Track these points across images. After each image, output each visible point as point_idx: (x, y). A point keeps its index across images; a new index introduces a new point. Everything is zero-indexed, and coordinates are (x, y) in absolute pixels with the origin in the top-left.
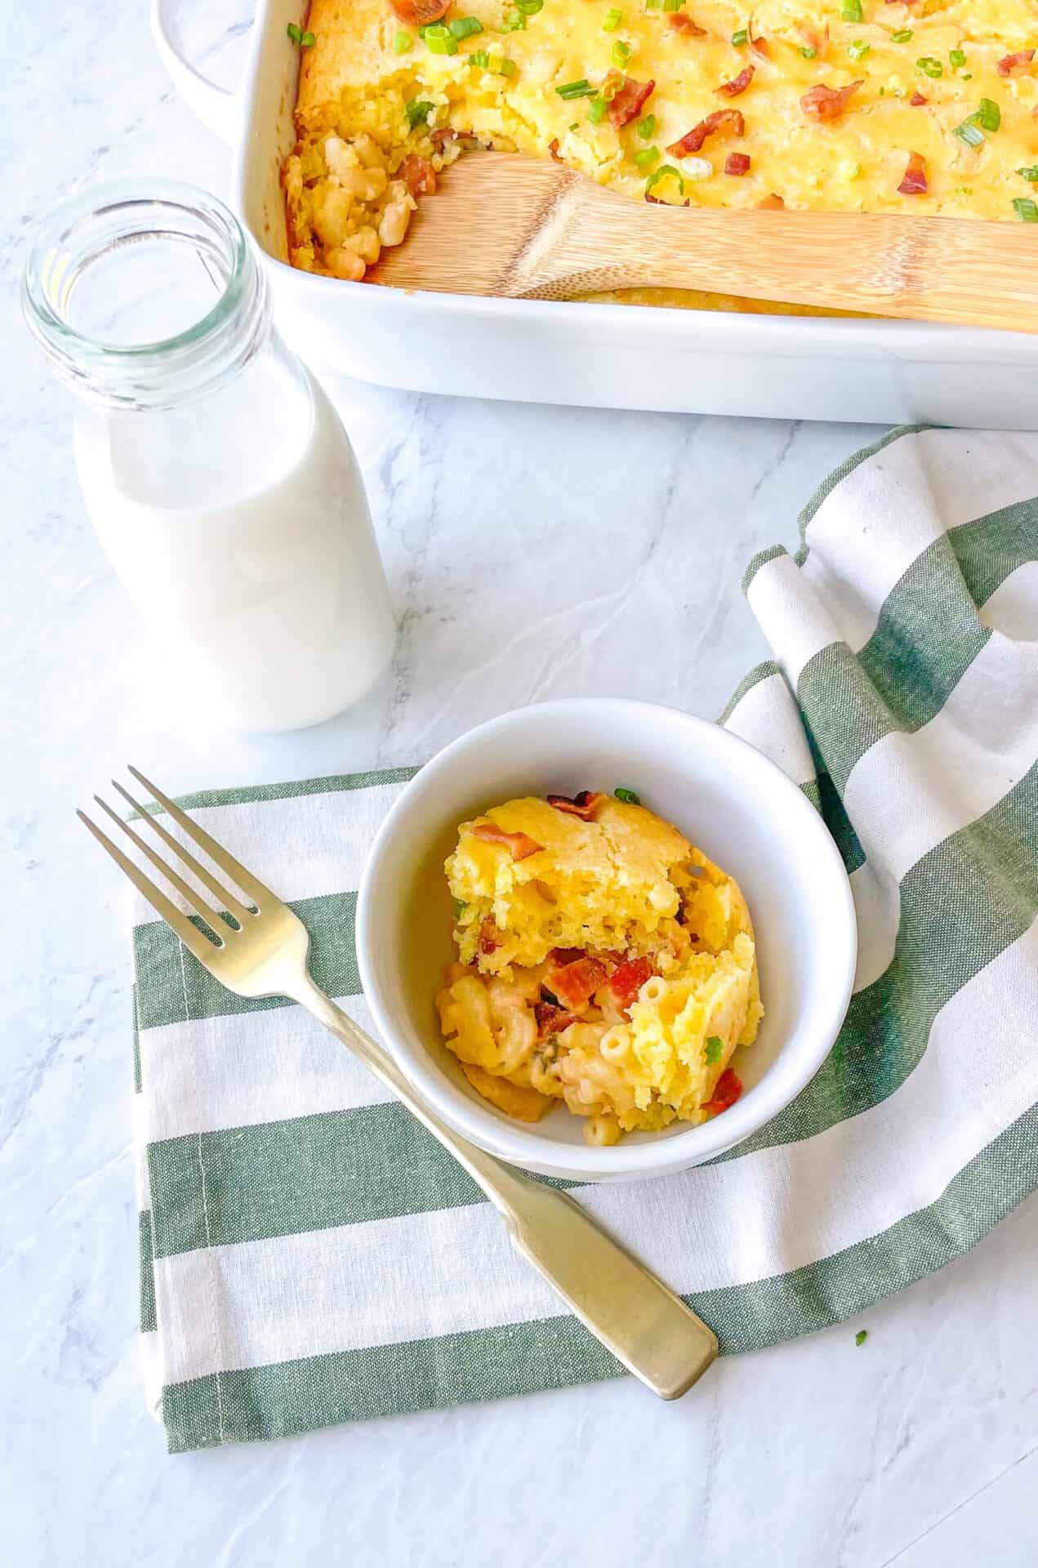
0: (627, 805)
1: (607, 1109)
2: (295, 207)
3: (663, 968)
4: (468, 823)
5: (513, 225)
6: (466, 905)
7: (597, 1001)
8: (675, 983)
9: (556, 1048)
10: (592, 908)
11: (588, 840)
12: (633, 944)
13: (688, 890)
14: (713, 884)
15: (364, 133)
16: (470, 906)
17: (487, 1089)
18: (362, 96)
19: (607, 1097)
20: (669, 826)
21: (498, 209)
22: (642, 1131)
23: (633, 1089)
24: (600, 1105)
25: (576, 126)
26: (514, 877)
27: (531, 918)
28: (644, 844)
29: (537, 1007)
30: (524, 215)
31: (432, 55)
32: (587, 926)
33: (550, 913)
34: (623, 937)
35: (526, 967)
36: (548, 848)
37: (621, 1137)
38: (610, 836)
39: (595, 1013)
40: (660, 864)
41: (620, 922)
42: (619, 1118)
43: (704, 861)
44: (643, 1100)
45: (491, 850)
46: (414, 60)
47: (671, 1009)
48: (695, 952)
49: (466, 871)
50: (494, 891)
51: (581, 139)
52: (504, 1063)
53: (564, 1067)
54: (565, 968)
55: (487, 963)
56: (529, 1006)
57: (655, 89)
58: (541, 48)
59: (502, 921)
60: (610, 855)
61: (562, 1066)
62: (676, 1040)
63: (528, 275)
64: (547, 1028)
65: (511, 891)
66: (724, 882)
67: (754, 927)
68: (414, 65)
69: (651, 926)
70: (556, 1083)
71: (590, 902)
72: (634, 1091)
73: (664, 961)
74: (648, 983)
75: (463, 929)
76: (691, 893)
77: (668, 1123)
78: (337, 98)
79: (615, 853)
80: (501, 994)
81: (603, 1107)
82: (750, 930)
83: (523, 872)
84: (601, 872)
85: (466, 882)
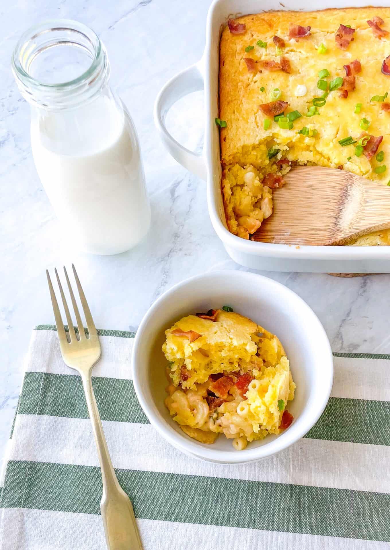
0: (229, 313)
1: (242, 435)
2: (228, 202)
3: (256, 376)
4: (168, 330)
5: (329, 202)
6: (173, 363)
7: (230, 393)
8: (262, 381)
9: (218, 414)
10: (224, 356)
11: (218, 329)
12: (242, 368)
13: (259, 342)
14: (268, 339)
15: (250, 164)
16: (175, 363)
17: (192, 435)
18: (250, 149)
19: (241, 429)
20: (247, 318)
21: (318, 194)
22: (256, 440)
23: (252, 426)
24: (239, 434)
25: (350, 158)
26: (192, 349)
27: (200, 364)
28: (240, 328)
29: (207, 399)
30: (333, 197)
31: (281, 130)
32: (223, 364)
33: (207, 361)
34: (238, 366)
35: (201, 384)
36: (203, 335)
37: (248, 445)
38: (226, 326)
39: (231, 397)
40: (246, 334)
41: (235, 360)
42: (247, 437)
43: (263, 330)
44: (256, 429)
45: (180, 339)
46: (273, 132)
47: (263, 391)
48: (266, 367)
49: (172, 349)
50: (184, 356)
51: (353, 164)
52: (198, 423)
53: (222, 420)
54: (216, 382)
55: (185, 384)
56: (204, 399)
57: (383, 140)
58: (328, 123)
59: (189, 367)
60: (228, 334)
61: (221, 421)
62: (267, 404)
63: (348, 228)
64: (213, 406)
65: (192, 355)
66: (272, 338)
67: (286, 353)
68: (273, 134)
69: (248, 360)
70: (220, 427)
71: (223, 354)
72: (253, 426)
73: (255, 373)
74: (251, 382)
75: (173, 373)
76: (260, 344)
77: (265, 436)
78: (240, 151)
79: (229, 333)
80: (191, 396)
81: (240, 434)
82: (285, 355)
83: (195, 346)
84: (225, 340)
85: (173, 353)
